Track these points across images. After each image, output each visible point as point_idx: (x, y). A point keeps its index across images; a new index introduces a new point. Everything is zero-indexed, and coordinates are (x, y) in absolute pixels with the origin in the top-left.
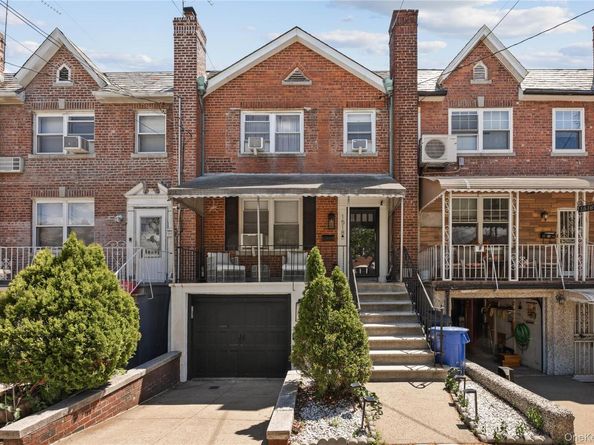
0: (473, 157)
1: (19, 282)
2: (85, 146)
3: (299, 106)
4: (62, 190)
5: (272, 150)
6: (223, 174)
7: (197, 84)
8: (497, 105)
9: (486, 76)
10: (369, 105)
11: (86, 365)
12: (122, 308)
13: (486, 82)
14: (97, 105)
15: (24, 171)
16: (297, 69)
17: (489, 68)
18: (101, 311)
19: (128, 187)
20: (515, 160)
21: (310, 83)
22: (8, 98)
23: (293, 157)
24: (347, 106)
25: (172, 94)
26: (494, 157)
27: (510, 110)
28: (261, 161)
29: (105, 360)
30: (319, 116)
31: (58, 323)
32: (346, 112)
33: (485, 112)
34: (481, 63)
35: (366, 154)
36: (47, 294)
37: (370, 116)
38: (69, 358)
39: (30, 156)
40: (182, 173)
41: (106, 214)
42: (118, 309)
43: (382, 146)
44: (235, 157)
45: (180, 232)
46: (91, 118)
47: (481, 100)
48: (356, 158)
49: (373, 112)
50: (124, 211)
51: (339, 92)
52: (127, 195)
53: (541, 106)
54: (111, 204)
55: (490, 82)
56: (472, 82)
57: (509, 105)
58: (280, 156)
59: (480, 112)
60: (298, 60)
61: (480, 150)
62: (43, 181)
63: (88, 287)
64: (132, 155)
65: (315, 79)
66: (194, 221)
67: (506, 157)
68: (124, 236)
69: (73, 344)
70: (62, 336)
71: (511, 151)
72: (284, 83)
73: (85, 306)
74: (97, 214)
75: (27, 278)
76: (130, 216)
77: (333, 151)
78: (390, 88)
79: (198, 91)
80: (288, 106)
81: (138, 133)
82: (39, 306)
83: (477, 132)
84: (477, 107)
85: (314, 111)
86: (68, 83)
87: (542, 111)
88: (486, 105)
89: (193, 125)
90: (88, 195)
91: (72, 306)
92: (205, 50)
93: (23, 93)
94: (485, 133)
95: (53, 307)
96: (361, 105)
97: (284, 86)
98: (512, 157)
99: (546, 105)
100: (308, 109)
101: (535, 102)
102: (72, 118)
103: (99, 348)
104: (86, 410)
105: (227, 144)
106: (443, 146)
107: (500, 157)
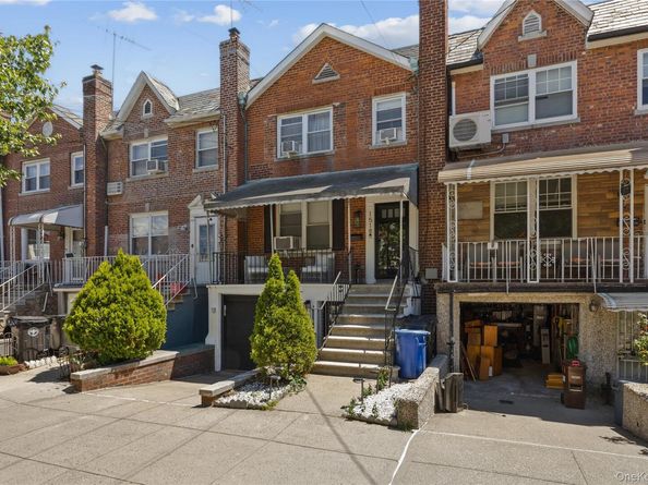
0: (521, 131)
1: (90, 284)
2: (161, 167)
3: (328, 103)
4: (147, 205)
5: (304, 151)
6: (262, 180)
7: (238, 100)
8: (555, 60)
9: (540, 27)
10: (398, 89)
11: (122, 341)
12: (150, 303)
13: (539, 36)
14: (170, 130)
15: (124, 192)
16: (326, 65)
17: (543, 17)
18: (134, 305)
19: (191, 199)
20: (579, 128)
21: (338, 77)
22: (113, 135)
23: (322, 156)
24: (376, 94)
25: (218, 112)
26: (550, 128)
27: (574, 64)
28: (294, 164)
29: (135, 339)
30: (348, 110)
31: (106, 310)
32: (375, 101)
33: (537, 73)
34: (533, 13)
35: (394, 144)
36: (102, 292)
37: (400, 101)
38: (112, 335)
39: (128, 180)
40: (226, 184)
41: (175, 224)
42: (146, 304)
43: (412, 132)
44: (273, 163)
45: (225, 238)
46: (164, 142)
47: (532, 59)
48: (385, 149)
49: (403, 96)
50: (188, 221)
51: (367, 80)
52: (189, 206)
53: (620, 50)
54: (179, 217)
55: (545, 34)
56: (520, 39)
57: (572, 58)
58: (311, 157)
59: (532, 74)
60: (327, 56)
61: (532, 121)
62: (135, 199)
63: (125, 287)
64: (194, 171)
65: (343, 72)
66: (236, 227)
67: (568, 125)
68: (188, 242)
69: (113, 326)
70: (107, 320)
71: (575, 116)
72: (314, 82)
73: (123, 300)
74: (170, 225)
75: (94, 281)
76: (192, 224)
77: (361, 145)
78: (416, 69)
79: (239, 105)
80: (318, 105)
81: (198, 149)
82: (98, 300)
83: (527, 100)
84: (527, 68)
85: (343, 105)
86: (151, 114)
87: (620, 58)
88: (540, 63)
89: (235, 139)
90: (164, 209)
91: (115, 300)
92: (248, 64)
93: (122, 130)
94: (537, 98)
95: (105, 301)
96: (390, 91)
97: (315, 85)
98: (577, 124)
99: (628, 49)
100: (337, 104)
101: (610, 47)
102: (155, 144)
103: (130, 330)
104: (125, 373)
105: (266, 151)
106: (475, 126)
107: (558, 127)
